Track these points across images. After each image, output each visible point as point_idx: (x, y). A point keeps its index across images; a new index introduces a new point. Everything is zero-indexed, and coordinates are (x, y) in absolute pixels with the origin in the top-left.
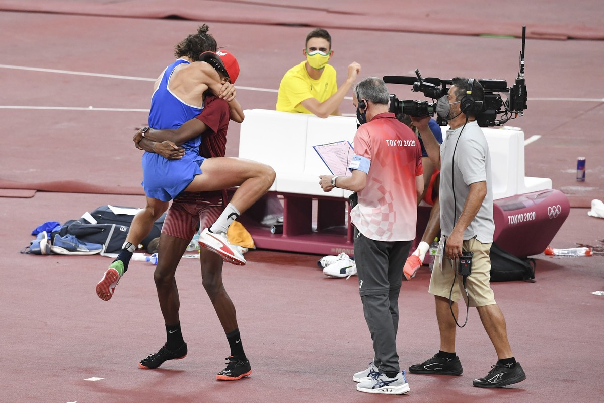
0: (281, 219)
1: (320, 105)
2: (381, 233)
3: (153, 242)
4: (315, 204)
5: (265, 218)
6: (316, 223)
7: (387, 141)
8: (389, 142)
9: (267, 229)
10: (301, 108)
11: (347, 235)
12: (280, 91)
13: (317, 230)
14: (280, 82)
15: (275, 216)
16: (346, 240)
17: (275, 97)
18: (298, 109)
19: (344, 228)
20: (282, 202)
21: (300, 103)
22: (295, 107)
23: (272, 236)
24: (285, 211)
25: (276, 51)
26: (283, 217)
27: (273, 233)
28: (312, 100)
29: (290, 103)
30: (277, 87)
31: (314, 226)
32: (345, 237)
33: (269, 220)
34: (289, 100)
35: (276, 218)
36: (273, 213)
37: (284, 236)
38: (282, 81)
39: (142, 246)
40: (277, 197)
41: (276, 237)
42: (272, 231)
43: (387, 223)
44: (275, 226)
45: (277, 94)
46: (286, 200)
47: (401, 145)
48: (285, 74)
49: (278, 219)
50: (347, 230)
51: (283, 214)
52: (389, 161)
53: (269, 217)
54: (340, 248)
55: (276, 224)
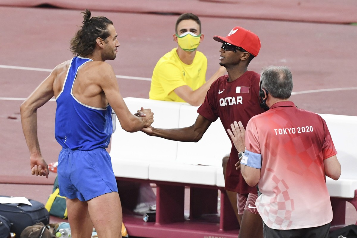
0: (154, 208)
1: (193, 92)
2: (279, 221)
3: (26, 231)
4: (187, 192)
5: (138, 207)
6: (189, 211)
7: (276, 130)
8: (277, 131)
9: (140, 217)
10: (174, 96)
11: (219, 223)
12: (153, 80)
13: (189, 218)
14: (153, 70)
15: (148, 204)
16: (219, 228)
17: (148, 85)
18: (171, 97)
19: (216, 216)
20: (155, 191)
21: (174, 90)
22: (169, 95)
23: (145, 224)
24: (158, 198)
25: (149, 39)
26: (155, 205)
27: (146, 221)
28: (185, 87)
29: (163, 90)
30: (150, 75)
31: (187, 213)
32: (218, 225)
33: (142, 208)
34: (162, 87)
35: (149, 207)
36: (145, 201)
37: (157, 224)
38: (155, 69)
39: (15, 234)
40: (149, 185)
41: (149, 225)
42: (145, 219)
43: (284, 212)
44: (148, 214)
45: (150, 82)
46: (158, 188)
47: (295, 133)
48: (158, 61)
49: (150, 207)
50: (219, 218)
51: (155, 202)
52: (280, 150)
53: (142, 205)
54: (213, 236)
55: (148, 212)
